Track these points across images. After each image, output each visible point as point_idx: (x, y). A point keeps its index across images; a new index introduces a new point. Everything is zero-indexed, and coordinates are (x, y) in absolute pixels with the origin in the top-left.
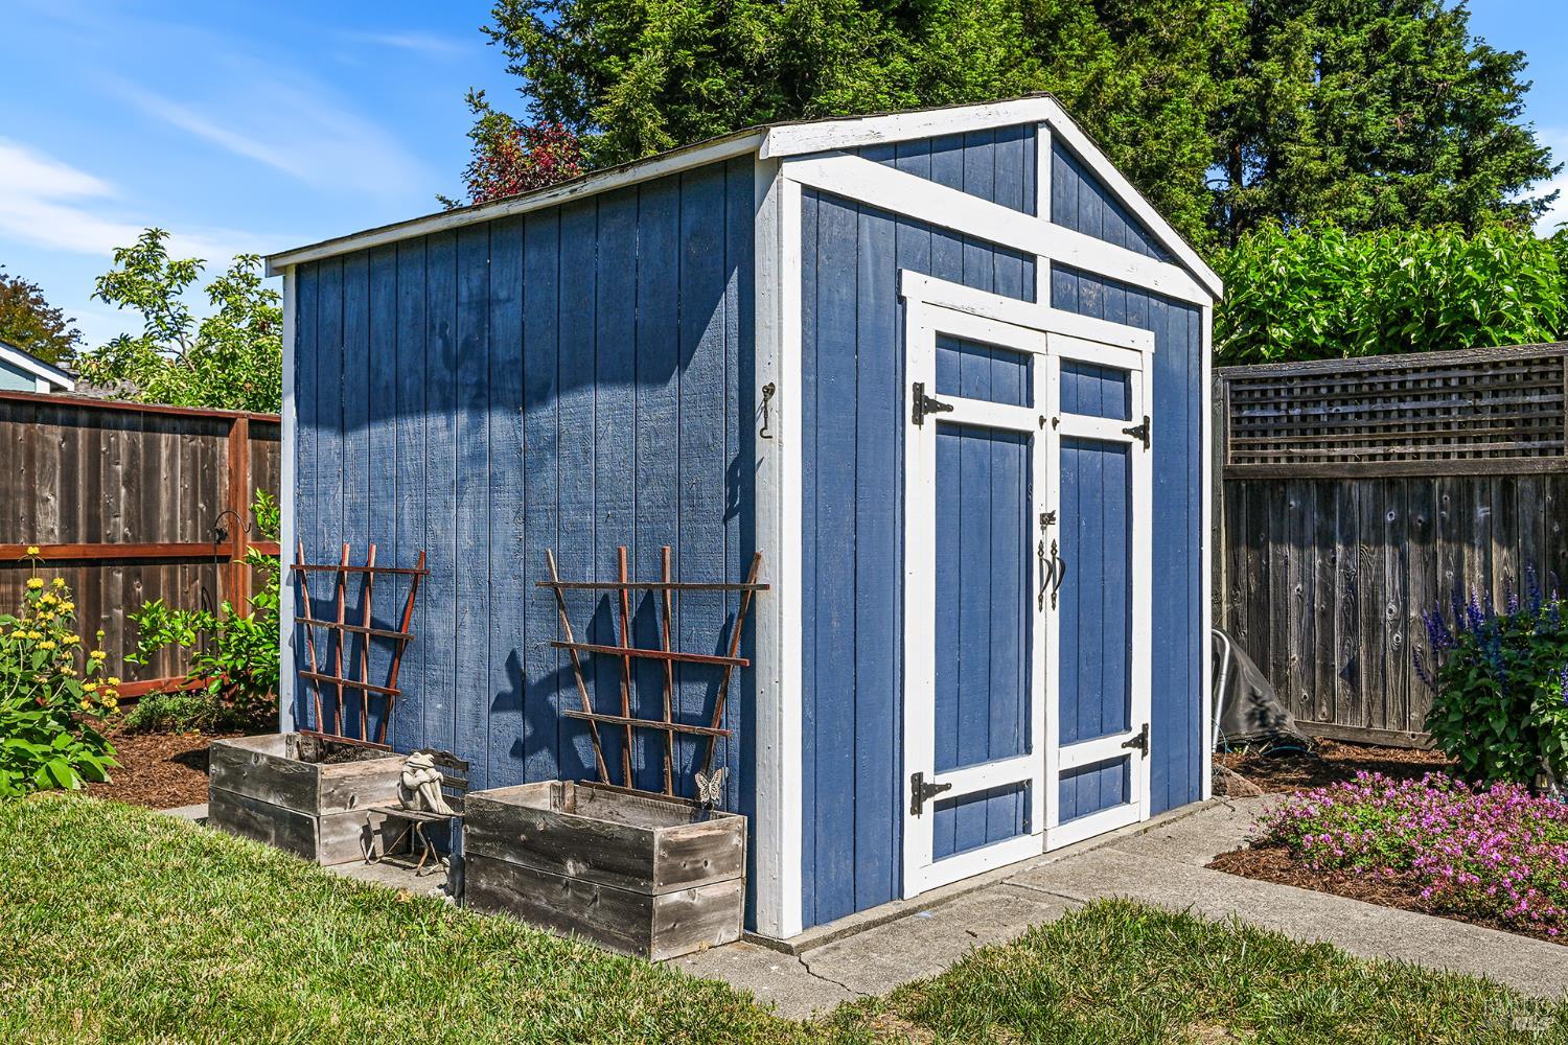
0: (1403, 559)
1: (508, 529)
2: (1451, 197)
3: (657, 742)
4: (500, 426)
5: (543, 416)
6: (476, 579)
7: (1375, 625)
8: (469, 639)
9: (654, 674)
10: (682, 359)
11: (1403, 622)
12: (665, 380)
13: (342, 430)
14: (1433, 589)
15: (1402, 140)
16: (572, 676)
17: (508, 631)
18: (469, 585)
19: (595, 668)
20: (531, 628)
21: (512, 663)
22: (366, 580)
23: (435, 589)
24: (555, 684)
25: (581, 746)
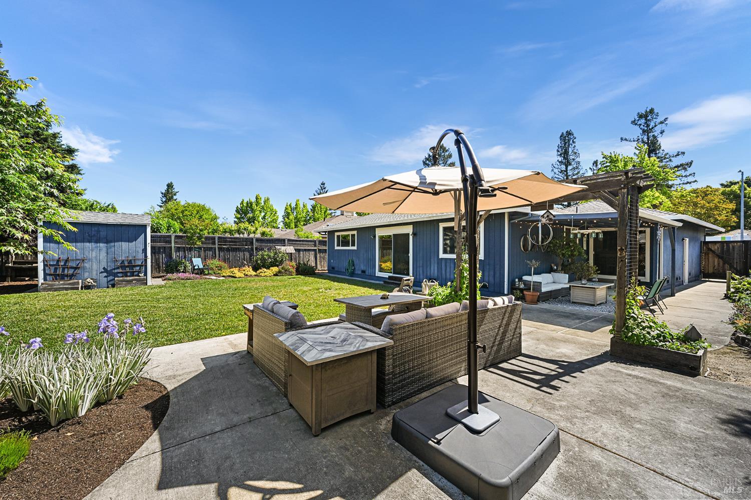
1: (103, 254)
3: (132, 273)
4: (102, 245)
5: (112, 244)
6: (97, 260)
8: (94, 266)
9: (132, 267)
10: (136, 240)
12: (132, 242)
16: (118, 268)
17: (104, 264)
18: (94, 260)
19: (121, 267)
20: (109, 264)
21: (104, 268)
22: (67, 261)
23: (86, 261)
24: (114, 269)
25: (119, 275)
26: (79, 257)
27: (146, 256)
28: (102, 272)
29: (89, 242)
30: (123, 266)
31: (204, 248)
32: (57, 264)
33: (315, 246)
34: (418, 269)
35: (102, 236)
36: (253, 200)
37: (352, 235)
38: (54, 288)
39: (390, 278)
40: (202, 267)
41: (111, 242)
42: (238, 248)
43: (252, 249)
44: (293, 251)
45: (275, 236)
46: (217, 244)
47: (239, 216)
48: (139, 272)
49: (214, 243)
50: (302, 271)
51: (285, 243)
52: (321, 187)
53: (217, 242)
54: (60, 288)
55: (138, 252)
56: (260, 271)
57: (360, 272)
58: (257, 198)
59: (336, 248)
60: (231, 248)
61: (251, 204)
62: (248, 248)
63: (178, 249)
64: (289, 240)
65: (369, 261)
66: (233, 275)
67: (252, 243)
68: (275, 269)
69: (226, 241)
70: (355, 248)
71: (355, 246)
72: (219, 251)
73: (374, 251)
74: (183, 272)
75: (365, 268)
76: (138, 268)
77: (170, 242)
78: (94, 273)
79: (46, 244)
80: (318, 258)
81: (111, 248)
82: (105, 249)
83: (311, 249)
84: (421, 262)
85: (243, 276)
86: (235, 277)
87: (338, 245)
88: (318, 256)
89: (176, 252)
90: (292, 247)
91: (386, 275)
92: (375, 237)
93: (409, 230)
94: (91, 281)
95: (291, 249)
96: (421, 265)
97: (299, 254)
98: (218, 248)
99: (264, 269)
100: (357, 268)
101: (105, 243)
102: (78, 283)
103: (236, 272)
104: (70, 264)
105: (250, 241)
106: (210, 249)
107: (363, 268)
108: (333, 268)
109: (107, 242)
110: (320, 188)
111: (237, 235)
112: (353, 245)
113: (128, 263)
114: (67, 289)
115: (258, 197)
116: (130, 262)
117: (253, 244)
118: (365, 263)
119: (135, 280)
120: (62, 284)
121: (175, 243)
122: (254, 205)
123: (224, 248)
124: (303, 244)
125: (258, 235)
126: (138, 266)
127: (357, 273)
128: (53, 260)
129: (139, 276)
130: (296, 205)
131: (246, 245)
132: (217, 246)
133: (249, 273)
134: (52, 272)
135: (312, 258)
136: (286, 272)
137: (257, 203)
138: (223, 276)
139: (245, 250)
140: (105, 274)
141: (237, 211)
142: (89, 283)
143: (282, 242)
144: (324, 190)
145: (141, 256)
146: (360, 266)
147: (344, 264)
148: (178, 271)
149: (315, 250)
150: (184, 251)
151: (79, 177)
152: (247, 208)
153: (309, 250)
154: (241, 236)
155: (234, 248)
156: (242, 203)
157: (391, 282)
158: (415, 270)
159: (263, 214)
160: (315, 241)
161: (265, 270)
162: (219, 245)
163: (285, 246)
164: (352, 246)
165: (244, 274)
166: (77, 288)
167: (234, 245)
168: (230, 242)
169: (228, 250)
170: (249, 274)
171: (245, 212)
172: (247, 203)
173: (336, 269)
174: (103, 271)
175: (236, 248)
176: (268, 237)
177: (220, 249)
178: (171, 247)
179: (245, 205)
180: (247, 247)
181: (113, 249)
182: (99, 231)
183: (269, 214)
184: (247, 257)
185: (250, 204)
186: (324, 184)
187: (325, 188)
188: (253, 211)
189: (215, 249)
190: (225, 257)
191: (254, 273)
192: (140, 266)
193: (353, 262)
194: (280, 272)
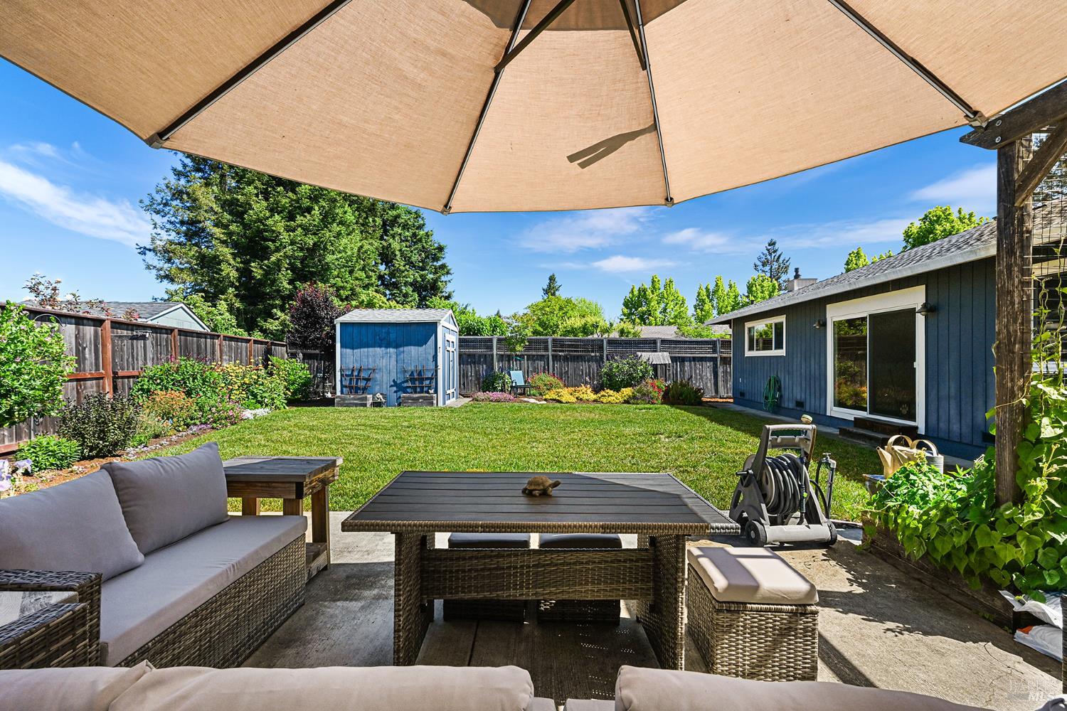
0: (471, 367)
1: (393, 362)
2: (432, 279)
3: (422, 388)
4: (392, 350)
5: (401, 349)
6: (387, 370)
7: (467, 377)
8: (385, 377)
9: (421, 380)
10: (426, 343)
11: (471, 376)
12: (422, 346)
13: (353, 349)
14: (476, 371)
15: (419, 261)
16: (407, 381)
17: (393, 376)
18: (384, 370)
19: (411, 379)
20: (398, 375)
21: (394, 381)
22: (360, 371)
23: (377, 371)
24: (404, 382)
25: (408, 390)
26: (370, 367)
27: (436, 366)
28: (391, 386)
29: (380, 347)
30: (413, 380)
31: (528, 356)
32: (352, 375)
33: (715, 351)
34: (944, 404)
35: (392, 340)
36: (648, 285)
37: (776, 324)
38: (346, 404)
39: (858, 422)
40: (523, 384)
41: (401, 346)
42: (581, 356)
43: (601, 357)
44: (668, 361)
45: (643, 336)
46: (550, 350)
47: (626, 311)
48: (429, 388)
49: (546, 349)
50: (673, 397)
51: (656, 347)
52: (768, 250)
53: (550, 347)
54: (351, 403)
55: (428, 360)
56: (602, 393)
57: (792, 405)
58: (653, 282)
59: (748, 354)
60: (571, 356)
61: (645, 291)
62: (596, 356)
63: (501, 358)
64: (663, 341)
65: (812, 382)
66: (558, 398)
67: (601, 348)
68: (627, 391)
69: (562, 346)
70: (782, 352)
71: (782, 348)
72: (553, 361)
73: (822, 359)
74: (502, 391)
75: (803, 396)
76: (428, 382)
77: (491, 348)
78: (385, 386)
79: (342, 350)
80: (720, 374)
81: (400, 354)
82: (394, 356)
83: (706, 357)
84: (953, 385)
85: (574, 400)
86: (560, 402)
87: (751, 348)
88: (720, 370)
89: (498, 362)
90: (666, 354)
91: (850, 414)
92: (824, 325)
93: (915, 298)
94: (381, 396)
95: (662, 358)
96: (953, 391)
97: (682, 366)
98: (553, 356)
99: (608, 391)
100: (786, 396)
101: (394, 348)
102: (366, 399)
103: (566, 394)
104: (363, 375)
105: (598, 345)
106: (541, 357)
107: (798, 395)
108: (742, 394)
109: (397, 347)
110: (767, 252)
111: (580, 336)
112: (779, 346)
113: (418, 375)
114: (356, 405)
115: (655, 279)
116: (420, 373)
117: (603, 350)
118: (803, 386)
119: (421, 398)
120: (352, 399)
121: (498, 349)
122: (649, 293)
123: (560, 356)
124: (690, 348)
125: (615, 335)
126: (427, 379)
127: (786, 406)
128: (349, 369)
129: (428, 392)
130: (717, 285)
131: (593, 352)
132: (550, 353)
133: (585, 397)
134: (347, 384)
135: (708, 374)
136: (646, 398)
137: (654, 289)
138: (546, 400)
139: (590, 359)
140: (395, 389)
141: (626, 304)
142: (378, 399)
143: (651, 345)
144: (773, 255)
145: (432, 366)
146: (794, 391)
147: (761, 387)
148: (495, 389)
149: (714, 360)
150: (509, 361)
151: (449, 277)
152: (639, 298)
153: (702, 359)
154: (590, 337)
155: (574, 356)
156: (632, 292)
157: (856, 434)
158: (933, 407)
159: (662, 305)
160: (713, 343)
161: (611, 392)
162: (553, 351)
163: (656, 351)
164: (775, 349)
165: (577, 398)
166: (365, 405)
167: (575, 351)
168: (569, 346)
169: (566, 359)
170: (584, 399)
171: (636, 306)
172: (639, 291)
173: (747, 397)
174: (393, 384)
175: (578, 356)
176: (631, 337)
177: (555, 358)
178: (492, 355)
179: (636, 293)
180: (593, 354)
181: (402, 356)
182: (388, 333)
183: (671, 305)
184: (593, 370)
185: (643, 292)
186: (774, 244)
187: (775, 251)
188: (648, 302)
189: (548, 358)
190: (562, 369)
191: (593, 396)
192: (431, 379)
193: (777, 381)
194: (634, 397)
